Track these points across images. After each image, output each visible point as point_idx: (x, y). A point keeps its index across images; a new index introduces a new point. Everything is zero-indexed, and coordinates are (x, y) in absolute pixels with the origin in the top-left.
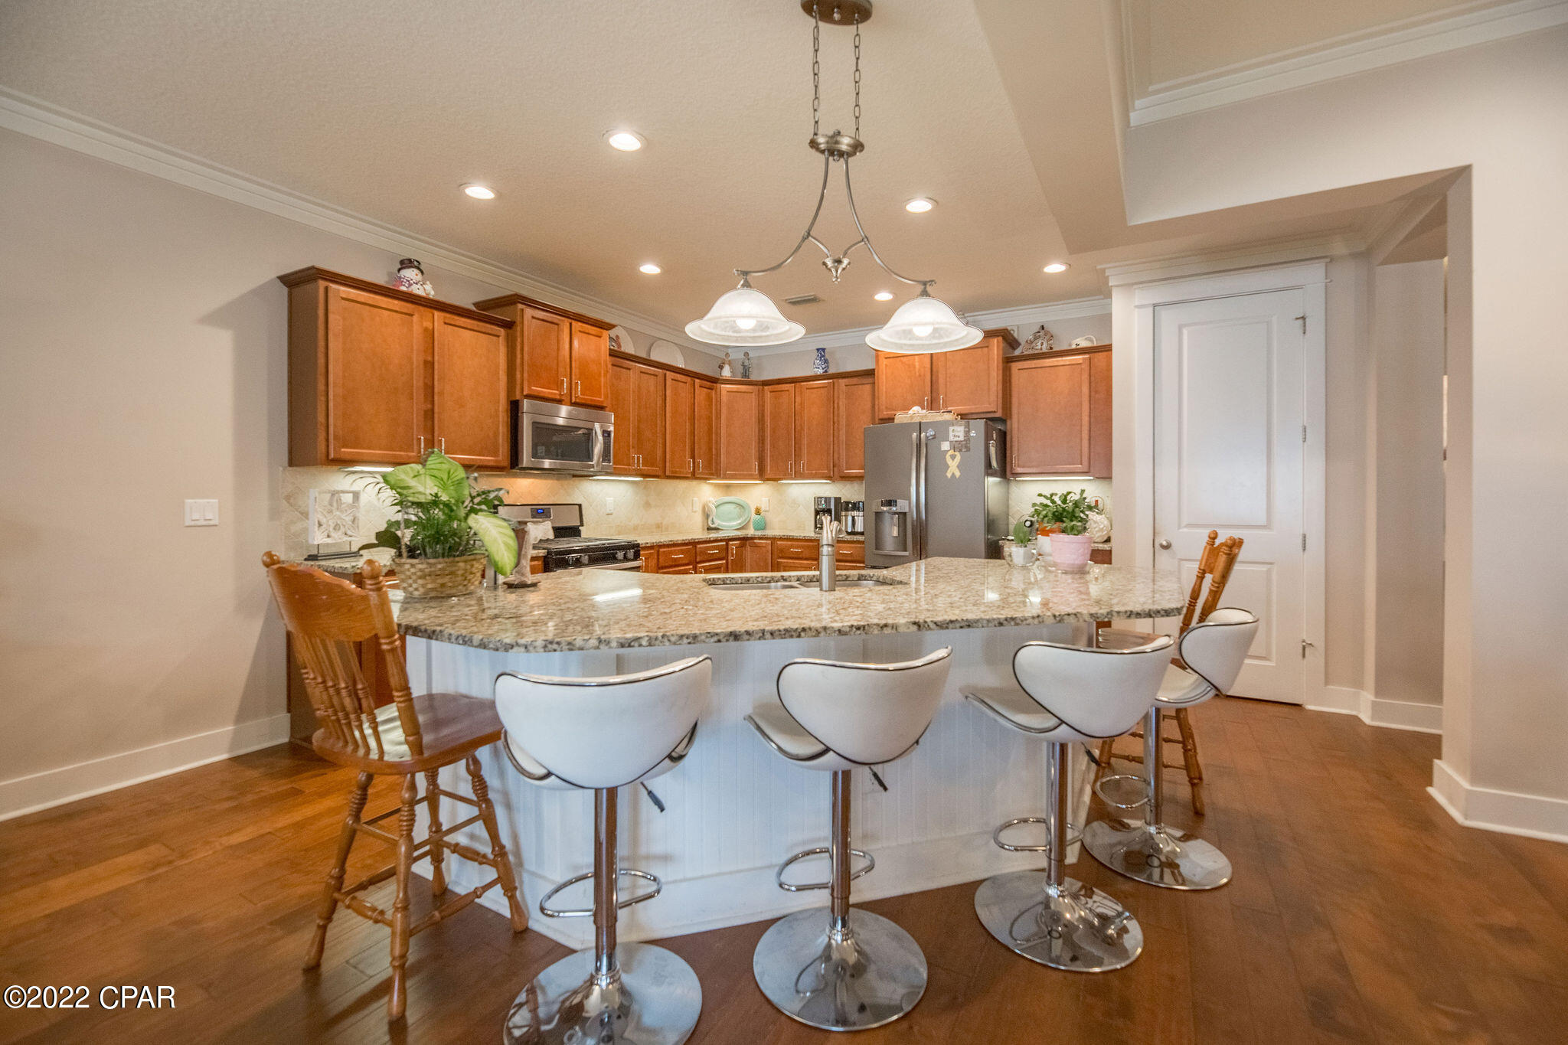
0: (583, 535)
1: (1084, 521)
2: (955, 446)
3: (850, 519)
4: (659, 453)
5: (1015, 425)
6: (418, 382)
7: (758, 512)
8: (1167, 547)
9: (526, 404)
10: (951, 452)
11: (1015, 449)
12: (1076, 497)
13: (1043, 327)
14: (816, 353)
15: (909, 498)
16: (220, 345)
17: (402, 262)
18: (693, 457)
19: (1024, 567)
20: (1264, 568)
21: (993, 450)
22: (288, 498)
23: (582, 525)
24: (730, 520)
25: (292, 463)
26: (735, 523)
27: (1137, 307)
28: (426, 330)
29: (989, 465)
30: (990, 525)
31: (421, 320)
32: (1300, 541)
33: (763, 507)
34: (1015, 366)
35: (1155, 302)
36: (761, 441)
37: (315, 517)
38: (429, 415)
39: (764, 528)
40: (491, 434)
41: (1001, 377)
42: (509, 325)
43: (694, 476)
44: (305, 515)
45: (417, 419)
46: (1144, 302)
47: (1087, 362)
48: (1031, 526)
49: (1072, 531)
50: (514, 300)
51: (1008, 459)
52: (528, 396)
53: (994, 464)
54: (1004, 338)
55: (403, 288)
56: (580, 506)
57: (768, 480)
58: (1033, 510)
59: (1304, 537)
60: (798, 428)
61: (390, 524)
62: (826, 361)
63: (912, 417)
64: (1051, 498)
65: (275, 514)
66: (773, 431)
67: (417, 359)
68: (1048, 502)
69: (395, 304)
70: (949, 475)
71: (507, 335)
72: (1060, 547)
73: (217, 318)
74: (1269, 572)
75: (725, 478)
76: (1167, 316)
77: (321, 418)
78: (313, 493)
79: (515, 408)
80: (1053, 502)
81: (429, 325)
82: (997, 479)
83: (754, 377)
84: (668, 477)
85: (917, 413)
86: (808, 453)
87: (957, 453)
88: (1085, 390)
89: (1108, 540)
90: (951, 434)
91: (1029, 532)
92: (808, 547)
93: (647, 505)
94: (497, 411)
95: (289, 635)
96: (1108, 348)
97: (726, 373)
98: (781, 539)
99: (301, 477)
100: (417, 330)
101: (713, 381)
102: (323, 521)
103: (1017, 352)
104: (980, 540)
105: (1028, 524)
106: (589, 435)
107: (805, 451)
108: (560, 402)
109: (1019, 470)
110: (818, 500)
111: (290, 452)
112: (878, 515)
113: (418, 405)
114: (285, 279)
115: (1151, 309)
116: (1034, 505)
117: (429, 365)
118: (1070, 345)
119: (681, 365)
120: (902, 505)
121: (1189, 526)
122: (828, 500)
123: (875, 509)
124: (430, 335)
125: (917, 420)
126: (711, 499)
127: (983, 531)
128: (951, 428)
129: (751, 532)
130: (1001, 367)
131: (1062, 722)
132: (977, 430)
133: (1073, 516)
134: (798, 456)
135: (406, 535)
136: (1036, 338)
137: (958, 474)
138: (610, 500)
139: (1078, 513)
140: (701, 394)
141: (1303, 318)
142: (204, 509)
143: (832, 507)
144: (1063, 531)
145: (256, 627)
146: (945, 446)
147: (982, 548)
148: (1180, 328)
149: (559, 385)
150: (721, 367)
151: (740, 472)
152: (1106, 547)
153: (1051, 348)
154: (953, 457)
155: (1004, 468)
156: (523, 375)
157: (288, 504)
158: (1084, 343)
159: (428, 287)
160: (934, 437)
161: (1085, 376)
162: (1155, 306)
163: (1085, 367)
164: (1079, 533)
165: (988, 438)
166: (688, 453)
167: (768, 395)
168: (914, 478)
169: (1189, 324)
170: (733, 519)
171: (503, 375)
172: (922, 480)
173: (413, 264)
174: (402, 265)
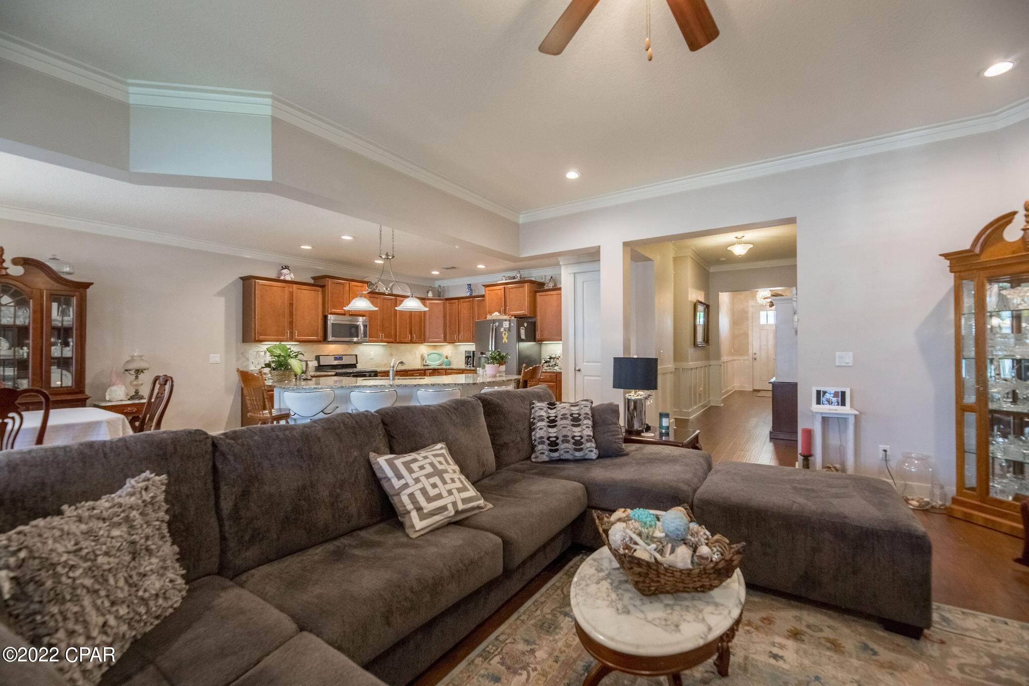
0: (358, 367)
2: (505, 330)
4: (393, 333)
5: (538, 319)
6: (287, 311)
7: (447, 358)
8: (579, 370)
9: (330, 317)
10: (504, 332)
11: (538, 330)
13: (552, 277)
14: (468, 286)
16: (221, 302)
18: (411, 333)
21: (522, 331)
22: (242, 354)
23: (357, 363)
24: (434, 361)
25: (243, 342)
26: (438, 363)
27: (569, 273)
28: (290, 292)
29: (519, 337)
31: (288, 289)
33: (449, 356)
34: (538, 294)
35: (576, 272)
36: (445, 326)
37: (251, 360)
38: (291, 323)
39: (450, 365)
40: (315, 328)
41: (529, 300)
42: (323, 287)
43: (412, 342)
44: (248, 360)
45: (286, 324)
46: (572, 271)
47: (555, 295)
50: (325, 277)
51: (536, 334)
52: (331, 314)
53: (523, 337)
54: (531, 283)
55: (282, 278)
56: (356, 355)
57: (449, 343)
60: (459, 319)
61: (270, 362)
62: (471, 290)
63: (493, 317)
65: (238, 359)
67: (287, 303)
69: (279, 284)
70: (504, 341)
71: (323, 290)
73: (220, 294)
75: (428, 342)
76: (579, 278)
77: (253, 326)
78: (250, 352)
79: (325, 318)
81: (291, 290)
83: (442, 297)
84: (398, 343)
85: (496, 315)
86: (464, 330)
90: (504, 325)
93: (391, 355)
94: (318, 320)
95: (242, 388)
96: (560, 288)
97: (430, 295)
99: (247, 346)
100: (287, 292)
101: (424, 299)
102: (254, 361)
103: (539, 288)
106: (357, 327)
107: (461, 330)
108: (344, 315)
109: (540, 339)
110: (466, 352)
111: (243, 338)
112: (480, 358)
113: (287, 319)
114: (242, 278)
117: (291, 304)
120: (487, 354)
121: (587, 362)
123: (479, 356)
124: (291, 294)
125: (495, 318)
126: (425, 352)
127: (516, 365)
128: (504, 322)
129: (444, 366)
132: (514, 323)
134: (459, 332)
135: (273, 365)
136: (549, 281)
137: (506, 341)
138: (372, 353)
142: (216, 358)
143: (472, 355)
145: (232, 397)
146: (502, 330)
148: (583, 282)
150: (428, 293)
154: (505, 334)
156: (328, 305)
157: (242, 355)
159: (292, 275)
160: (499, 325)
162: (574, 273)
165: (519, 326)
166: (408, 332)
167: (448, 305)
168: (490, 343)
169: (587, 281)
170: (436, 361)
171: (320, 306)
172: (494, 343)
173: (286, 267)
174: (283, 269)
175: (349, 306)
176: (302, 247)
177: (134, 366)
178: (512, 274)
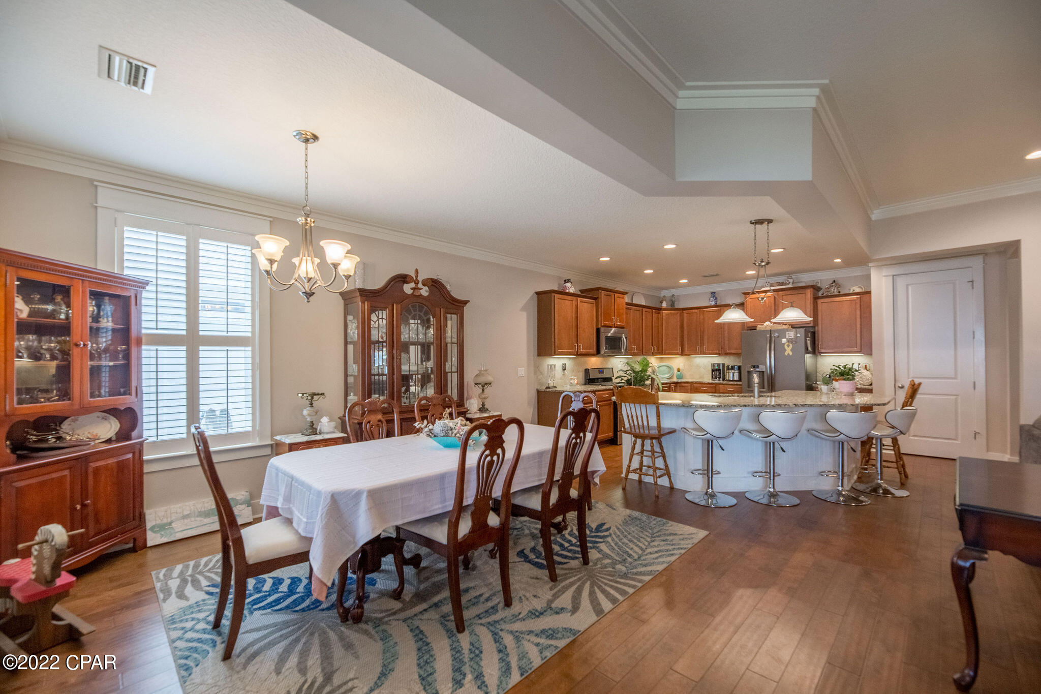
0: (613, 380)
1: (853, 376)
2: (789, 341)
3: (732, 374)
4: (641, 345)
5: (819, 329)
6: (574, 324)
7: (679, 370)
9: (602, 329)
10: (787, 344)
11: (820, 340)
12: (850, 366)
13: (834, 281)
14: (710, 295)
15: (766, 365)
16: (524, 317)
17: (565, 281)
19: (827, 394)
20: (954, 397)
21: (809, 342)
22: (538, 367)
23: (613, 376)
24: (663, 374)
25: (538, 356)
26: (667, 376)
27: (884, 276)
29: (807, 349)
30: (808, 377)
31: (573, 302)
32: (972, 384)
33: (682, 368)
34: (820, 301)
35: (894, 274)
36: (682, 337)
38: (577, 336)
39: (682, 378)
40: (591, 341)
41: (812, 308)
42: (595, 299)
43: (653, 354)
45: (574, 337)
46: (887, 274)
47: (859, 299)
48: (829, 377)
49: (848, 379)
50: (598, 289)
51: (816, 345)
52: (604, 326)
53: (810, 348)
54: (814, 288)
55: (567, 291)
56: (612, 368)
57: (686, 355)
58: (830, 371)
59: (974, 383)
60: (702, 329)
62: (716, 298)
63: (766, 327)
64: (838, 367)
65: (535, 373)
66: (688, 332)
67: (574, 317)
68: (838, 369)
70: (786, 354)
71: (596, 303)
72: (842, 386)
73: (523, 309)
74: (956, 400)
76: (901, 283)
77: (553, 340)
78: (544, 365)
79: (598, 331)
80: (840, 368)
81: (575, 303)
82: (811, 355)
83: (676, 307)
84: (643, 355)
85: (769, 325)
86: (708, 342)
87: (791, 345)
88: (858, 313)
89: (871, 385)
90: (787, 335)
91: (830, 379)
92: (711, 387)
94: (594, 333)
96: (869, 293)
97: (664, 305)
98: (696, 383)
99: (540, 360)
100: (573, 306)
101: (659, 309)
103: (820, 294)
104: (803, 383)
105: (828, 376)
106: (620, 339)
107: (706, 341)
108: (611, 327)
109: (823, 351)
110: (713, 365)
111: (538, 351)
112: (749, 372)
113: (575, 332)
114: (537, 294)
115: (891, 277)
116: (831, 369)
117: (577, 317)
118: (850, 290)
119: (644, 304)
120: (762, 368)
121: (913, 377)
122: (719, 365)
123: (747, 370)
124: (576, 306)
125: (768, 329)
126: (656, 365)
127: (804, 380)
128: (787, 333)
129: (675, 380)
130: (812, 302)
131: (841, 433)
132: (801, 333)
133: (848, 374)
134: (702, 344)
136: (831, 286)
137: (791, 353)
139: (850, 373)
140: (655, 316)
141: (972, 282)
142: (522, 371)
143: (721, 368)
144: (844, 380)
146: (784, 340)
147: (804, 387)
148: (907, 286)
149: (612, 320)
150: (661, 302)
151: (672, 352)
152: (870, 387)
153: (839, 292)
154: (788, 346)
155: (815, 350)
156: (601, 318)
157: (538, 369)
158: (858, 290)
160: (778, 336)
161: (858, 306)
162: (893, 276)
163: (858, 301)
164: (851, 380)
165: (806, 336)
166: (651, 344)
167: (685, 315)
168: (768, 355)
169: (912, 284)
170: (666, 374)
171: (595, 318)
172: (773, 356)
173: (569, 281)
174: (565, 282)
175: (721, 318)
176: (601, 259)
177: (482, 380)
178: (781, 279)
